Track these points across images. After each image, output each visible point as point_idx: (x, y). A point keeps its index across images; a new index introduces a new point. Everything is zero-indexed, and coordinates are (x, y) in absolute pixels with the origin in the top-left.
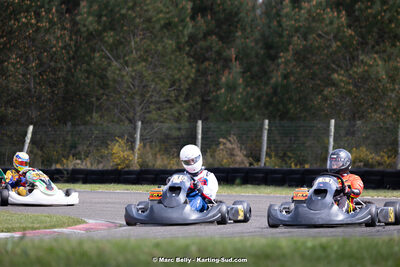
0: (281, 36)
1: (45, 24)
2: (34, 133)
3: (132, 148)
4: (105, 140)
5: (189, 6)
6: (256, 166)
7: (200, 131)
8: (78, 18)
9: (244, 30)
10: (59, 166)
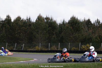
0: (62, 30)
1: (26, 29)
2: (24, 45)
3: (39, 47)
4: (35, 46)
5: (48, 26)
6: (58, 50)
7: (49, 45)
8: (31, 27)
9: (56, 29)
10: (28, 50)
